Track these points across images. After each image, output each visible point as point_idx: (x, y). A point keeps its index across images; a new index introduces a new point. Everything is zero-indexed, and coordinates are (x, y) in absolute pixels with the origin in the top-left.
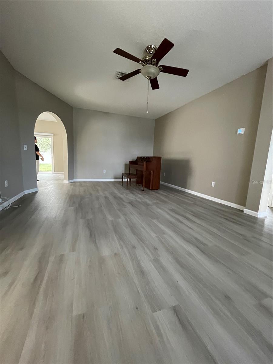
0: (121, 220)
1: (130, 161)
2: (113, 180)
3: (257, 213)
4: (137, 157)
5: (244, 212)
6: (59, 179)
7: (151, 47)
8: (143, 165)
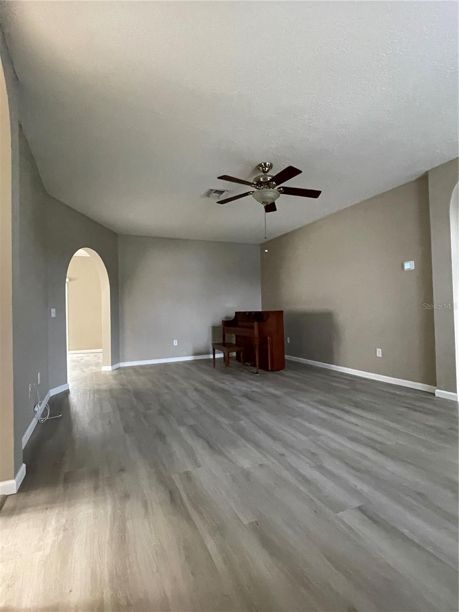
0: (244, 423)
1: (223, 321)
2: (190, 358)
3: (454, 394)
4: (236, 312)
5: (436, 395)
6: (87, 365)
7: (265, 164)
8: (253, 328)
